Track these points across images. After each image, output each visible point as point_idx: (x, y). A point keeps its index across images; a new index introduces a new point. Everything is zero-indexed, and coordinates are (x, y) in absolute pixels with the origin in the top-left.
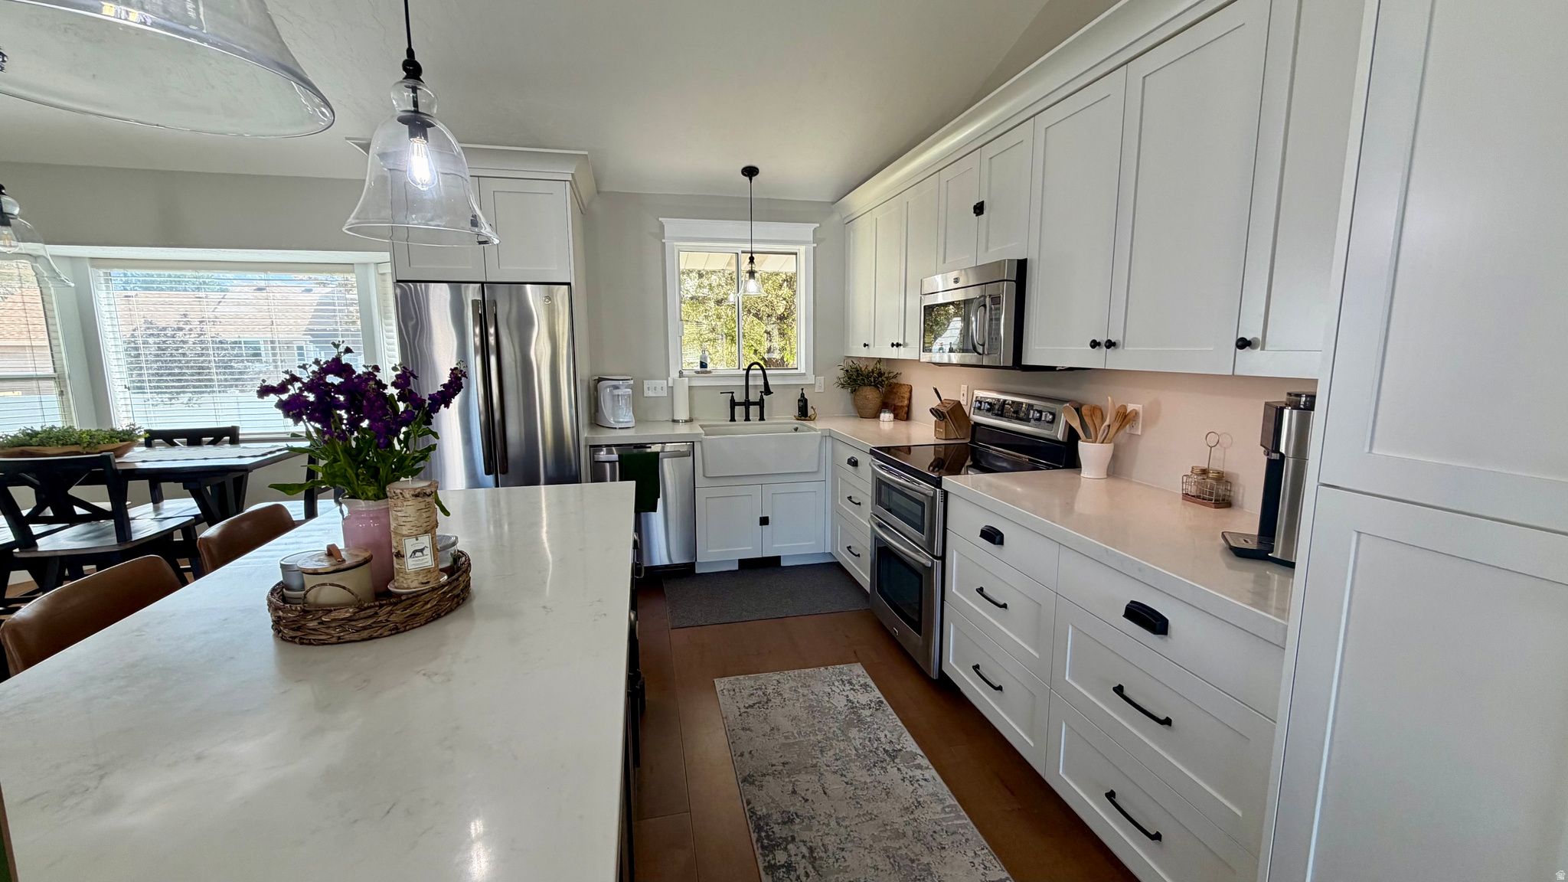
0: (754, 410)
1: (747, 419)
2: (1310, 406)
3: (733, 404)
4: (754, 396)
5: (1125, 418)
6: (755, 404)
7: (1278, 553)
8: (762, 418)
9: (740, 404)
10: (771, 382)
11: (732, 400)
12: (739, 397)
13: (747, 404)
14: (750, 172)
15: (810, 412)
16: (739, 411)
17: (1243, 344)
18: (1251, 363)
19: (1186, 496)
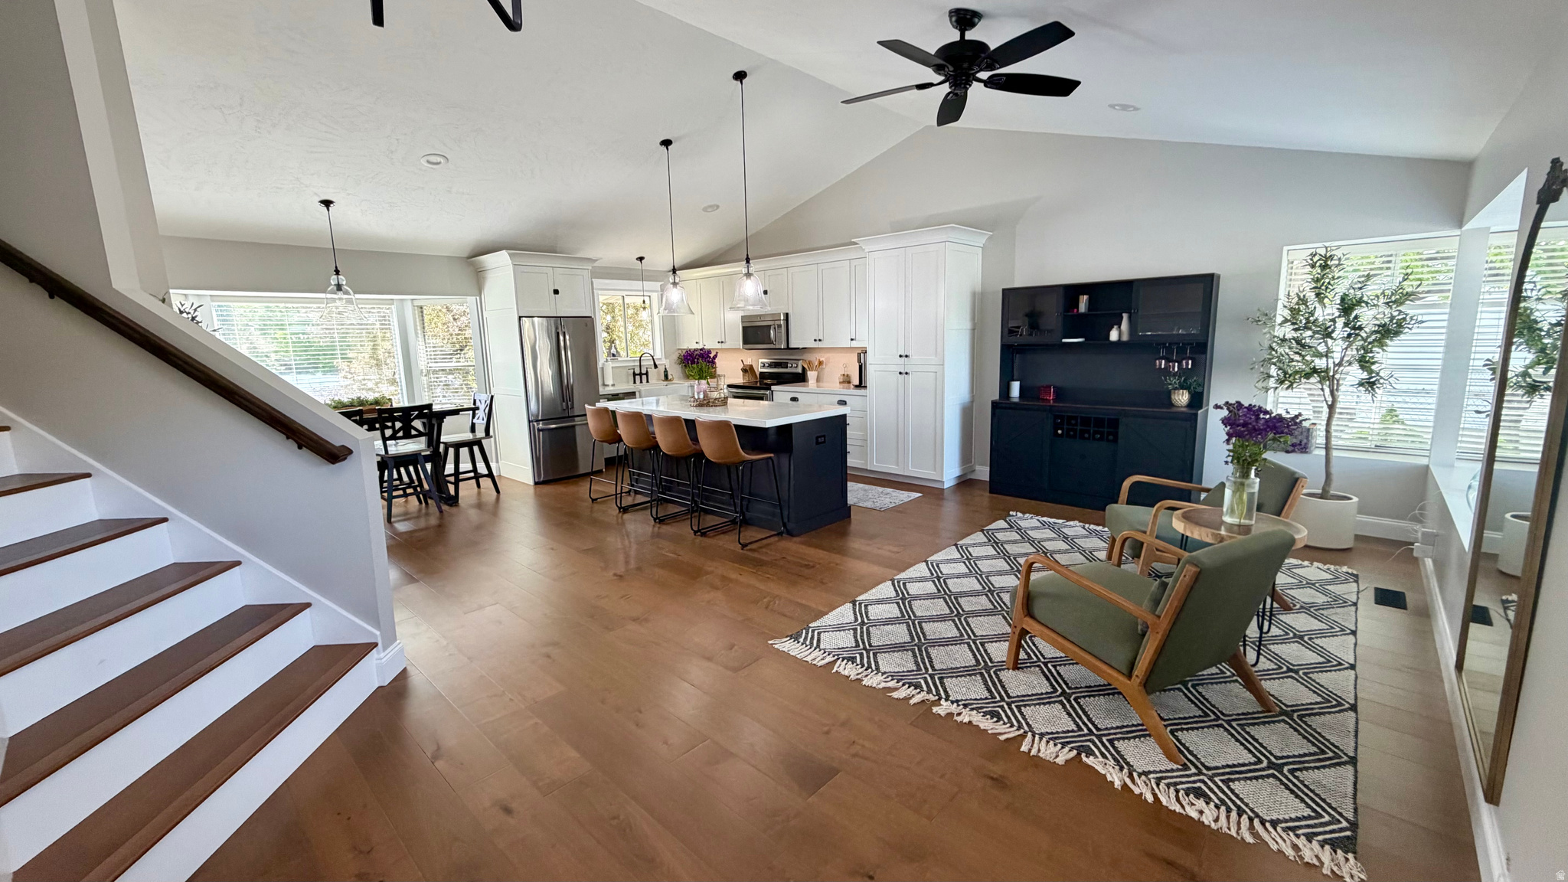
0: (644, 377)
1: (641, 382)
2: (866, 352)
3: (635, 374)
4: (644, 371)
5: (821, 363)
6: (644, 374)
7: (863, 385)
8: (648, 382)
9: (638, 375)
10: (657, 363)
11: (634, 373)
12: (637, 372)
13: (641, 374)
14: (641, 259)
15: (670, 377)
16: (638, 378)
17: (852, 340)
18: (854, 344)
19: (840, 383)
